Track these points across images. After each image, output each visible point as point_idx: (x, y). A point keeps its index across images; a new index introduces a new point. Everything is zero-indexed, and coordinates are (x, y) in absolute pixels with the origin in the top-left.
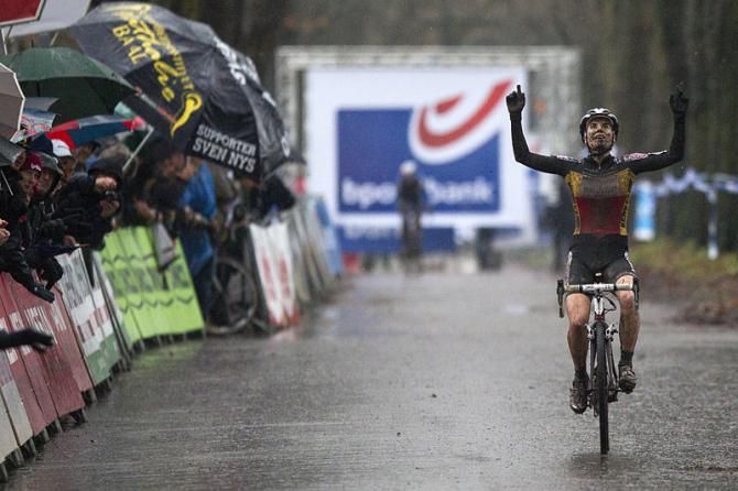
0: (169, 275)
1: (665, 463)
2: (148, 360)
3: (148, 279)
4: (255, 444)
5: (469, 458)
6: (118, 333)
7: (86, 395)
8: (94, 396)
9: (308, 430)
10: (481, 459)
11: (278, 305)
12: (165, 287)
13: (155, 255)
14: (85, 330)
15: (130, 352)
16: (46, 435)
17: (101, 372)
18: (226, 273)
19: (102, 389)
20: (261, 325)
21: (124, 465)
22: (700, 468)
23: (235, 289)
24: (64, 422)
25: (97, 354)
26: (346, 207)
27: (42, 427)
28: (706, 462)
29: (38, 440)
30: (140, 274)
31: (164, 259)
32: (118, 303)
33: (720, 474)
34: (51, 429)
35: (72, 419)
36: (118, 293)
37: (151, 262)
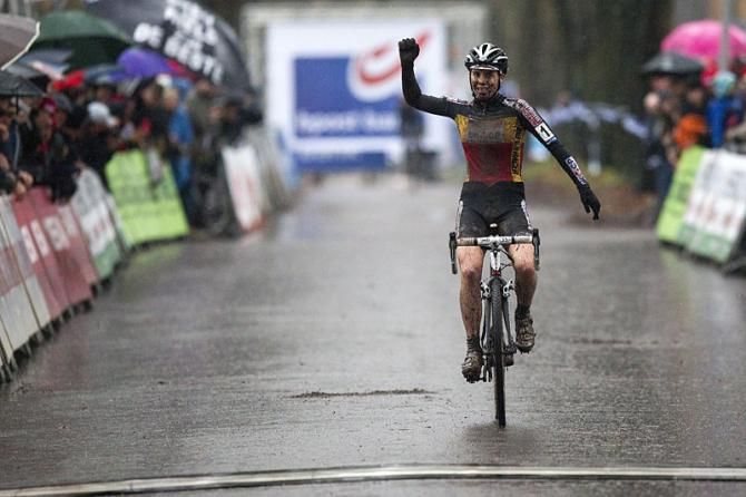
0: (160, 191)
1: (558, 338)
2: (143, 259)
3: (143, 194)
4: (228, 325)
5: (400, 335)
6: (119, 238)
7: (94, 289)
8: (99, 288)
9: (271, 314)
10: (410, 336)
11: (247, 212)
12: (155, 198)
13: (148, 172)
14: (92, 236)
15: (128, 253)
16: (61, 319)
17: (105, 268)
18: (204, 188)
19: (106, 283)
20: (232, 230)
21: (124, 343)
22: (585, 341)
23: (212, 200)
24: (76, 309)
25: (101, 256)
26: (301, 134)
27: (58, 312)
28: (591, 336)
29: (55, 324)
30: (135, 190)
31: (156, 176)
32: (118, 214)
33: (601, 346)
34: (66, 315)
35: (82, 308)
36: (119, 204)
37: (144, 181)
